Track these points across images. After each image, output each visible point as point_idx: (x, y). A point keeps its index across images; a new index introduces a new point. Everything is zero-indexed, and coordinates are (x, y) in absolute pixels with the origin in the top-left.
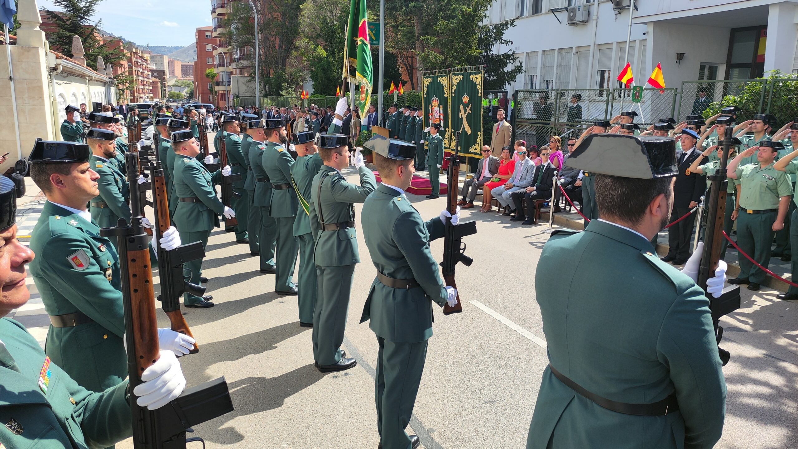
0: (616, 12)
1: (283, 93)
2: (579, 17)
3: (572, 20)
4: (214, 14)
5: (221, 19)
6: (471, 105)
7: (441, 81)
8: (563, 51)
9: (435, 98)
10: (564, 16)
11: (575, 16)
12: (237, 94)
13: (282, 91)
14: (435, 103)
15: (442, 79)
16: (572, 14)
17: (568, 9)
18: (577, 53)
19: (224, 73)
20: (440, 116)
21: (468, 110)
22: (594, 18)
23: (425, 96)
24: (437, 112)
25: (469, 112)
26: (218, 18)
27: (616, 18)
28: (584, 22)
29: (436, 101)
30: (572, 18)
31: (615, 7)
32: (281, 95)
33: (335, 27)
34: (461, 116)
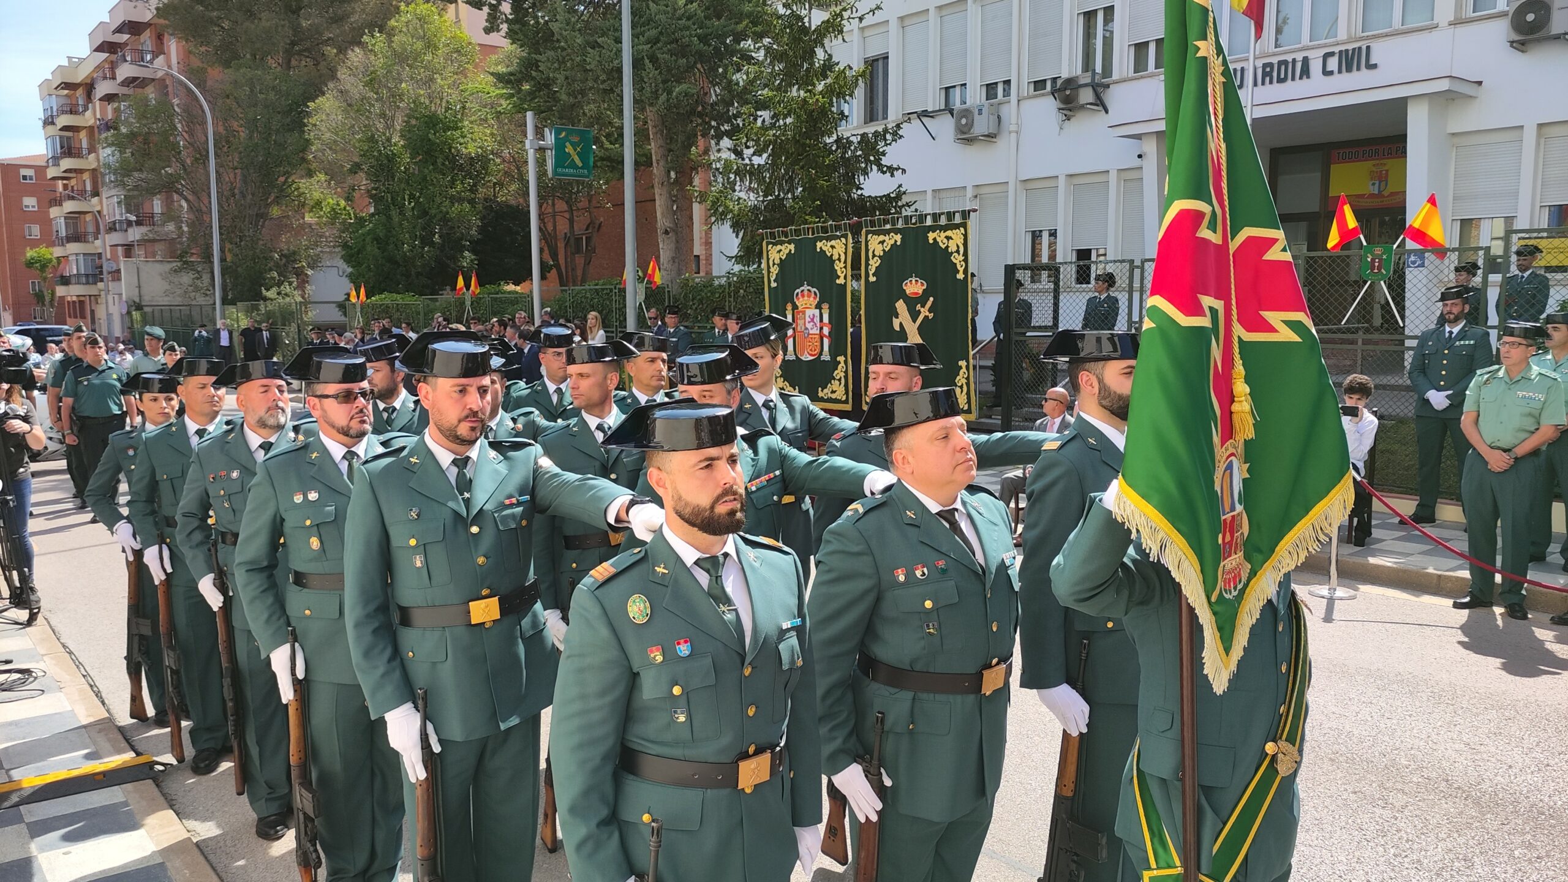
0: (1062, 117)
1: (271, 294)
2: (981, 126)
3: (964, 133)
4: (50, 127)
5: (68, 138)
6: (931, 299)
7: (824, 248)
8: (943, 195)
9: (806, 288)
10: (945, 126)
11: (970, 125)
12: (137, 300)
13: (268, 290)
14: (807, 300)
15: (829, 244)
16: (964, 121)
17: (955, 112)
18: (976, 197)
19: (81, 258)
20: (821, 328)
21: (924, 312)
22: (1013, 128)
23: (773, 285)
24: (812, 320)
25: (926, 317)
26: (61, 137)
27: (1061, 128)
28: (991, 137)
29: (809, 296)
30: (965, 130)
31: (1062, 106)
32: (265, 299)
33: (395, 149)
34: (901, 324)
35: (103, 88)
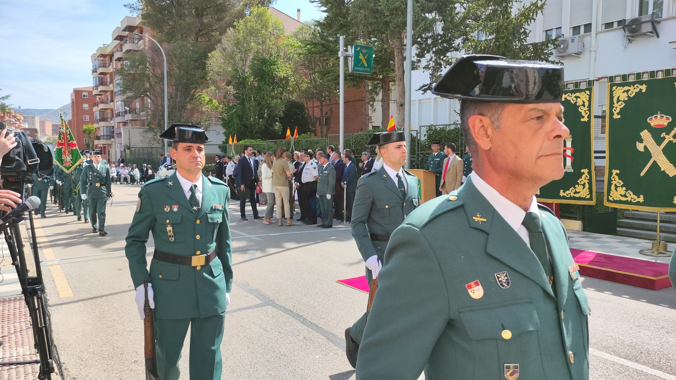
0: (627, 41)
2: (572, 48)
4: (95, 73)
5: (102, 78)
15: (574, 95)
16: (562, 46)
19: (105, 128)
22: (593, 49)
26: (99, 77)
27: (625, 48)
28: (578, 54)
30: (562, 51)
31: (628, 35)
33: (246, 75)
34: (645, 147)
35: (117, 55)
